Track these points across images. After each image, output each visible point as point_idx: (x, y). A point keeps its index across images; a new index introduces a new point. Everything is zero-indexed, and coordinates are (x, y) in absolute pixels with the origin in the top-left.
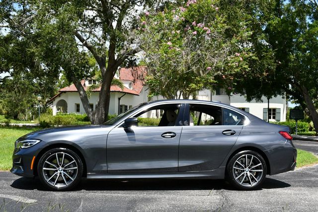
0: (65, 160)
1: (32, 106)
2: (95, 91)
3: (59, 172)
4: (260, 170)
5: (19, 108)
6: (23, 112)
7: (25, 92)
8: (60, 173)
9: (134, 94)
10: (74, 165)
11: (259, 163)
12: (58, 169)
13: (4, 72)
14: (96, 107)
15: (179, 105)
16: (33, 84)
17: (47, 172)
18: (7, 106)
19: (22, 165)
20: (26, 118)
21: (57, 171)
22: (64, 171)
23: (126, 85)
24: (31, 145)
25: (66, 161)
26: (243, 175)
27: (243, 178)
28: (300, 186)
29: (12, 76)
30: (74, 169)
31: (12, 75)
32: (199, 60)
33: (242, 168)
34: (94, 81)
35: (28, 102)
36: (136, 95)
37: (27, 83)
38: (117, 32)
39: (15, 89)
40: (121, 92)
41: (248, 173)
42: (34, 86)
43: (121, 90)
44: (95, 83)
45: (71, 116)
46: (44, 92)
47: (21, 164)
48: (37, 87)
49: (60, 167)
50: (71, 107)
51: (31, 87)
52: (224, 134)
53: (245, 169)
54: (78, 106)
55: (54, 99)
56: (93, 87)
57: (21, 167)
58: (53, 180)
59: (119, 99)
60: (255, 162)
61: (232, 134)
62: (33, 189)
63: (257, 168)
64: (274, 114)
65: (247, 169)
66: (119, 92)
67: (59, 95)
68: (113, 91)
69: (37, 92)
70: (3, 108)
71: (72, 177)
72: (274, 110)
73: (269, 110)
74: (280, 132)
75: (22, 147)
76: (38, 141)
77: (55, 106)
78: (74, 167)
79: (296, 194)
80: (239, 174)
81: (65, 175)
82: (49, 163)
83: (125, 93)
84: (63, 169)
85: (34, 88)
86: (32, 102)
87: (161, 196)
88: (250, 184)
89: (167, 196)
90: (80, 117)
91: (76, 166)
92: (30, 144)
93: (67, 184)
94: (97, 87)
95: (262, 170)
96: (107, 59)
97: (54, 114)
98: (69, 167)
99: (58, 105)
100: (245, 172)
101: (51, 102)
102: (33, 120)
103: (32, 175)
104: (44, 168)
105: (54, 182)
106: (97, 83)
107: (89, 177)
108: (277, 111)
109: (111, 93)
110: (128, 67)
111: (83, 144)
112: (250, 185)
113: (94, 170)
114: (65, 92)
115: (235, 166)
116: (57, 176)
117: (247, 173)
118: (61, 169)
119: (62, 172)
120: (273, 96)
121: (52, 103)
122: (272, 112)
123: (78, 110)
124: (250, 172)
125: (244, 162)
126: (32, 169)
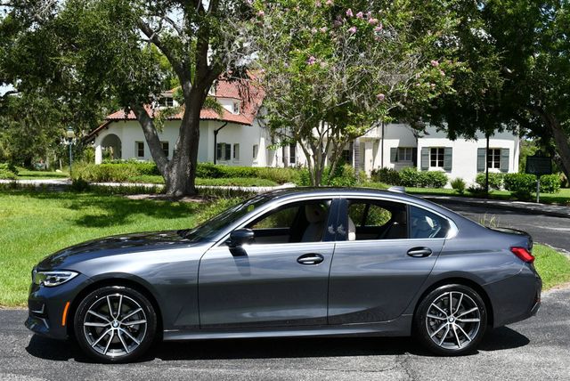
0: (124, 306)
1: (58, 142)
2: (171, 119)
3: (113, 329)
4: (474, 320)
5: (34, 146)
6: (42, 153)
7: (44, 121)
8: (116, 331)
9: (243, 124)
10: (140, 316)
11: (475, 306)
12: (110, 323)
13: (4, 84)
14: (175, 154)
15: (330, 202)
16: (57, 107)
17: (92, 329)
18: (12, 144)
19: (47, 318)
20: (47, 164)
21: (109, 327)
22: (122, 326)
23: (228, 107)
24: (61, 280)
25: (126, 308)
26: (445, 329)
27: (444, 334)
28: (547, 343)
29: (19, 91)
30: (140, 325)
31: (20, 89)
32: (363, 82)
33: (443, 315)
34: (170, 100)
35: (50, 135)
36: (246, 124)
37: (47, 104)
38: (212, 22)
39: (25, 116)
40: (219, 120)
41: (454, 324)
42: (60, 110)
43: (218, 117)
44: (172, 105)
45: (129, 166)
46: (79, 121)
47: (45, 315)
48: (65, 111)
49: (115, 320)
50: (128, 148)
51: (55, 111)
52: (411, 255)
53: (448, 318)
54: (141, 145)
55: (97, 134)
56: (168, 112)
57: (44, 320)
58: (103, 343)
59: (216, 133)
60: (466, 305)
61: (425, 255)
62: (67, 360)
63: (469, 316)
64: (497, 159)
65: (452, 317)
66: (215, 119)
67: (106, 127)
68: (203, 119)
69: (66, 119)
70: (5, 147)
71: (136, 338)
72: (498, 151)
73: (489, 151)
74: (511, 248)
75: (46, 283)
76: (74, 274)
77: (99, 146)
78: (140, 320)
79: (539, 365)
80: (438, 326)
81: (123, 335)
82: (95, 314)
83: (227, 121)
84: (120, 323)
85: (60, 114)
86: (56, 135)
87: (297, 373)
88: (457, 344)
89: (308, 373)
90: (145, 167)
91: (143, 319)
92: (59, 278)
93: (129, 350)
94: (176, 112)
95: (478, 320)
96: (193, 66)
97: (98, 160)
98: (131, 319)
99: (104, 144)
100: (448, 323)
101: (91, 138)
102: (59, 168)
103: (64, 336)
104: (87, 324)
105: (105, 346)
106: (175, 103)
107: (166, 338)
108: (503, 154)
109: (200, 122)
110: (230, 80)
111: (156, 276)
112: (457, 347)
113: (176, 324)
114: (117, 120)
115: (430, 313)
116: (110, 336)
117: (451, 325)
118: (116, 324)
119: (119, 329)
120: (496, 131)
121: (94, 140)
122: (493, 156)
123: (141, 154)
124: (457, 322)
125: (446, 304)
126: (64, 324)
